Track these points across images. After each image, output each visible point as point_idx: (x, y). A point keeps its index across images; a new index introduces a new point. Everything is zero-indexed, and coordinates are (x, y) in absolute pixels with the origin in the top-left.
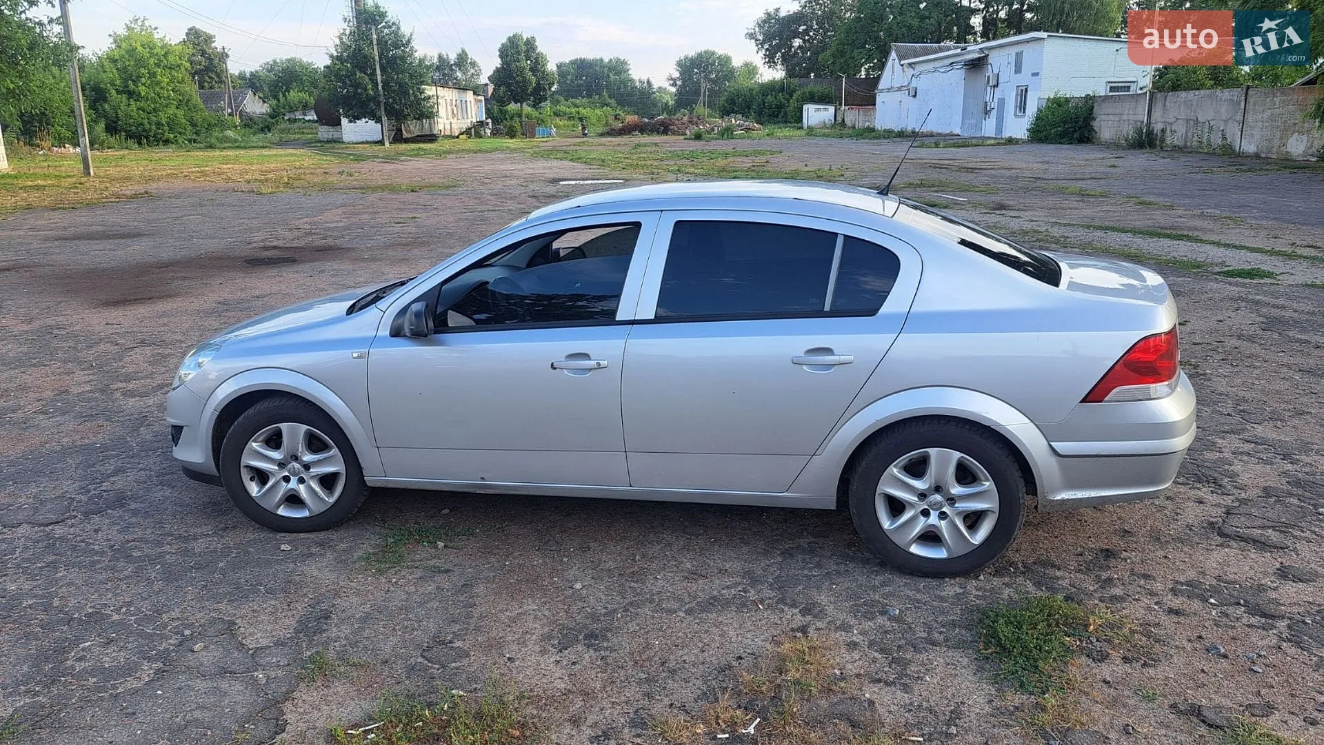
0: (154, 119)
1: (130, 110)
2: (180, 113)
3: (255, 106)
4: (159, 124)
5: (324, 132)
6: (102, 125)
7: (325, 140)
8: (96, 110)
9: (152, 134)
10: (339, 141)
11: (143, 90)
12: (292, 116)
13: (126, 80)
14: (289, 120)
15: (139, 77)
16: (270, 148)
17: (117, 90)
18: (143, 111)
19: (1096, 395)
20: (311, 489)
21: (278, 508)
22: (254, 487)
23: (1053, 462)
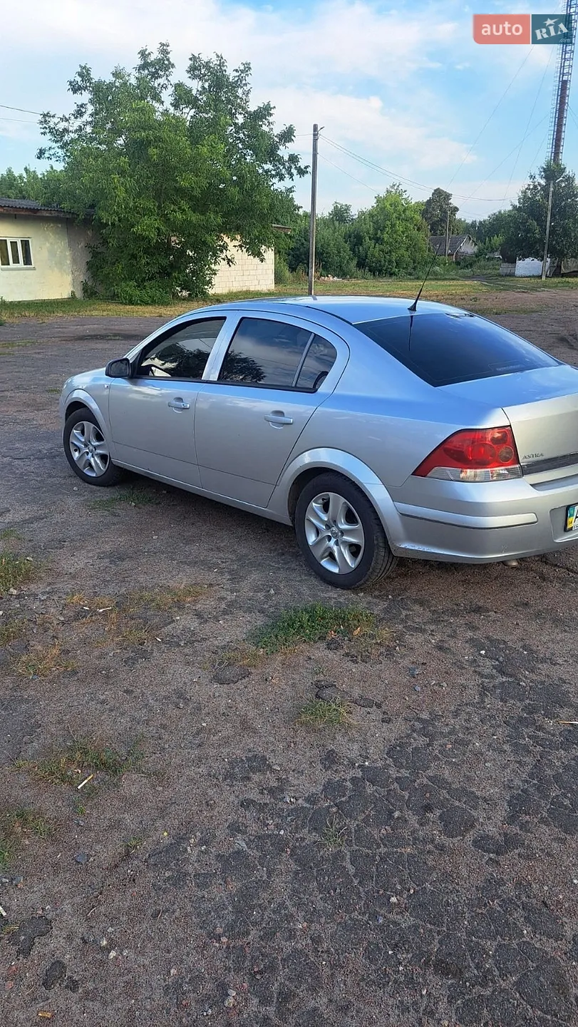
0: (388, 257)
1: (374, 250)
2: (407, 254)
3: (468, 248)
4: (390, 261)
5: (504, 268)
6: (355, 262)
7: (504, 274)
8: (354, 252)
9: (385, 268)
10: (512, 275)
11: (386, 237)
12: (491, 255)
13: (376, 230)
14: (488, 259)
15: (385, 227)
16: (458, 280)
17: (370, 237)
18: (383, 252)
19: (422, 470)
20: (95, 461)
21: (84, 469)
22: (76, 455)
23: (397, 518)
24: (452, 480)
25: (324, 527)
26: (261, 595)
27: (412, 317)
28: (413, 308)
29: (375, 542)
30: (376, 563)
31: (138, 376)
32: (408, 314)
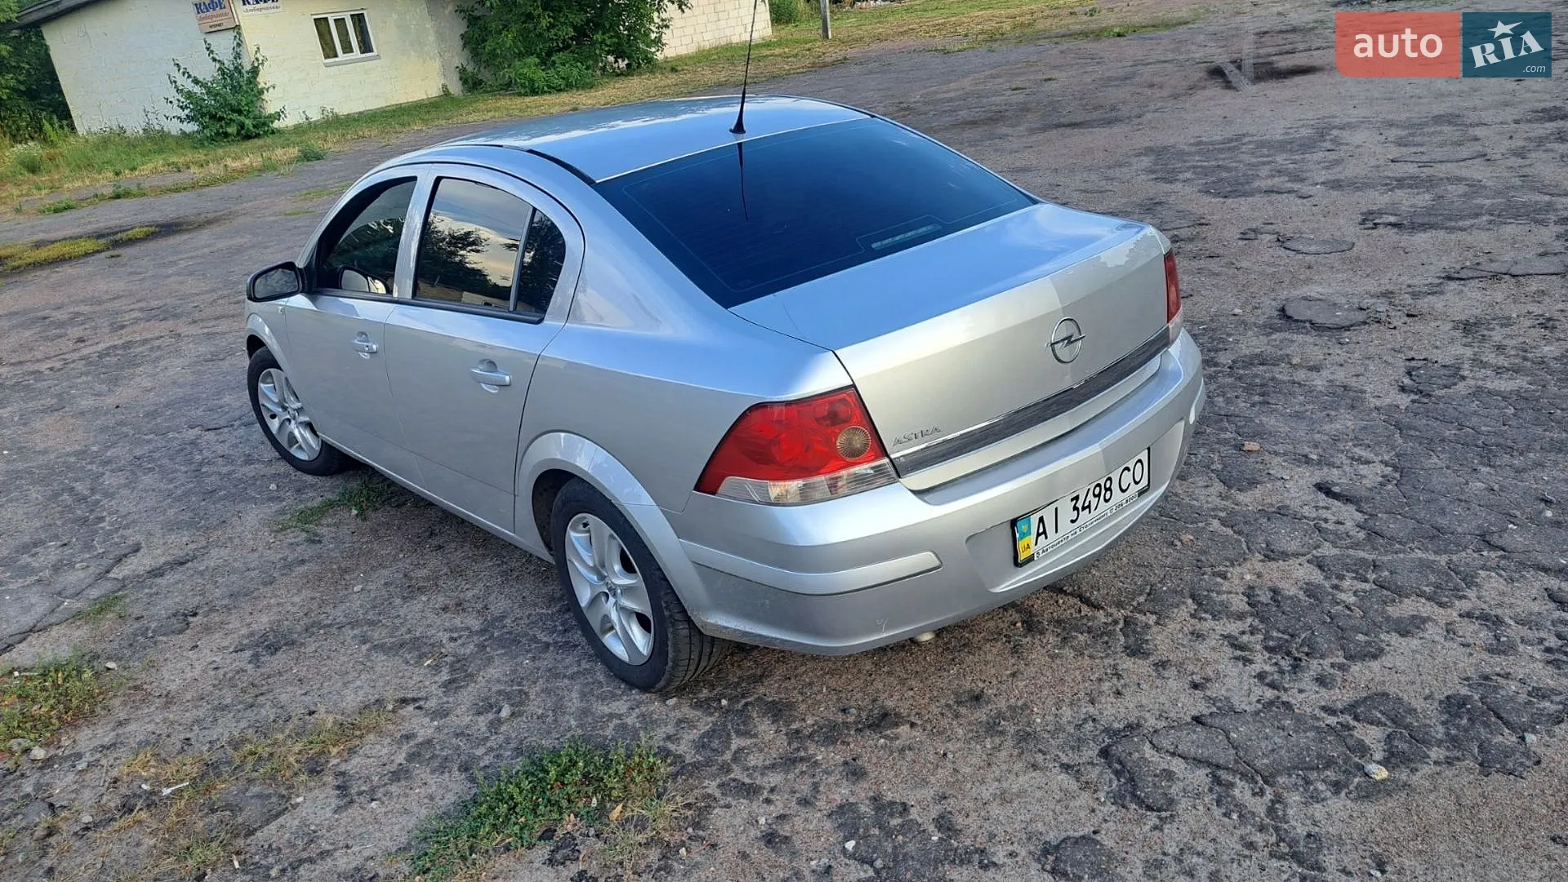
19: (708, 482)
20: (302, 435)
21: (291, 447)
22: (274, 425)
23: (691, 571)
24: (754, 502)
25: (595, 578)
26: (482, 722)
27: (740, 145)
28: (739, 128)
29: (666, 613)
30: (677, 651)
31: (320, 289)
32: (733, 140)
